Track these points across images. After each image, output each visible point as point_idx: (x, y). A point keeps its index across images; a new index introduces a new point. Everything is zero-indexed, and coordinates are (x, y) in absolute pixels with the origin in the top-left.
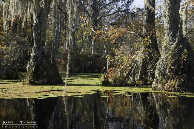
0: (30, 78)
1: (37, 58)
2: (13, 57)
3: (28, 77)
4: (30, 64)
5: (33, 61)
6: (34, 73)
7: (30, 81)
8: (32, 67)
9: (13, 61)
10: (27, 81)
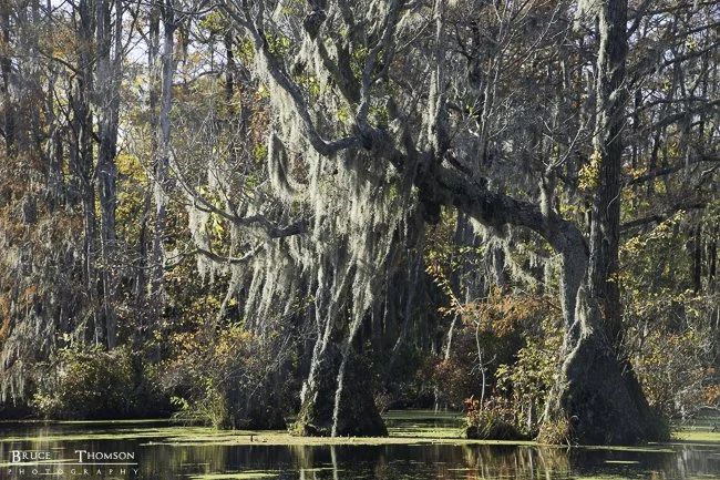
0: (306, 419)
1: (324, 372)
2: (270, 363)
3: (303, 418)
4: (308, 386)
5: (315, 379)
6: (315, 406)
7: (306, 427)
8: (312, 394)
9: (271, 375)
10: (300, 427)
